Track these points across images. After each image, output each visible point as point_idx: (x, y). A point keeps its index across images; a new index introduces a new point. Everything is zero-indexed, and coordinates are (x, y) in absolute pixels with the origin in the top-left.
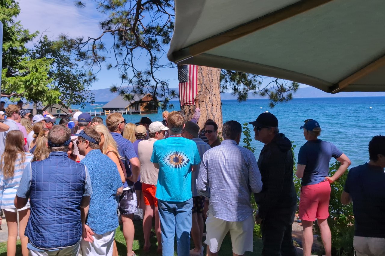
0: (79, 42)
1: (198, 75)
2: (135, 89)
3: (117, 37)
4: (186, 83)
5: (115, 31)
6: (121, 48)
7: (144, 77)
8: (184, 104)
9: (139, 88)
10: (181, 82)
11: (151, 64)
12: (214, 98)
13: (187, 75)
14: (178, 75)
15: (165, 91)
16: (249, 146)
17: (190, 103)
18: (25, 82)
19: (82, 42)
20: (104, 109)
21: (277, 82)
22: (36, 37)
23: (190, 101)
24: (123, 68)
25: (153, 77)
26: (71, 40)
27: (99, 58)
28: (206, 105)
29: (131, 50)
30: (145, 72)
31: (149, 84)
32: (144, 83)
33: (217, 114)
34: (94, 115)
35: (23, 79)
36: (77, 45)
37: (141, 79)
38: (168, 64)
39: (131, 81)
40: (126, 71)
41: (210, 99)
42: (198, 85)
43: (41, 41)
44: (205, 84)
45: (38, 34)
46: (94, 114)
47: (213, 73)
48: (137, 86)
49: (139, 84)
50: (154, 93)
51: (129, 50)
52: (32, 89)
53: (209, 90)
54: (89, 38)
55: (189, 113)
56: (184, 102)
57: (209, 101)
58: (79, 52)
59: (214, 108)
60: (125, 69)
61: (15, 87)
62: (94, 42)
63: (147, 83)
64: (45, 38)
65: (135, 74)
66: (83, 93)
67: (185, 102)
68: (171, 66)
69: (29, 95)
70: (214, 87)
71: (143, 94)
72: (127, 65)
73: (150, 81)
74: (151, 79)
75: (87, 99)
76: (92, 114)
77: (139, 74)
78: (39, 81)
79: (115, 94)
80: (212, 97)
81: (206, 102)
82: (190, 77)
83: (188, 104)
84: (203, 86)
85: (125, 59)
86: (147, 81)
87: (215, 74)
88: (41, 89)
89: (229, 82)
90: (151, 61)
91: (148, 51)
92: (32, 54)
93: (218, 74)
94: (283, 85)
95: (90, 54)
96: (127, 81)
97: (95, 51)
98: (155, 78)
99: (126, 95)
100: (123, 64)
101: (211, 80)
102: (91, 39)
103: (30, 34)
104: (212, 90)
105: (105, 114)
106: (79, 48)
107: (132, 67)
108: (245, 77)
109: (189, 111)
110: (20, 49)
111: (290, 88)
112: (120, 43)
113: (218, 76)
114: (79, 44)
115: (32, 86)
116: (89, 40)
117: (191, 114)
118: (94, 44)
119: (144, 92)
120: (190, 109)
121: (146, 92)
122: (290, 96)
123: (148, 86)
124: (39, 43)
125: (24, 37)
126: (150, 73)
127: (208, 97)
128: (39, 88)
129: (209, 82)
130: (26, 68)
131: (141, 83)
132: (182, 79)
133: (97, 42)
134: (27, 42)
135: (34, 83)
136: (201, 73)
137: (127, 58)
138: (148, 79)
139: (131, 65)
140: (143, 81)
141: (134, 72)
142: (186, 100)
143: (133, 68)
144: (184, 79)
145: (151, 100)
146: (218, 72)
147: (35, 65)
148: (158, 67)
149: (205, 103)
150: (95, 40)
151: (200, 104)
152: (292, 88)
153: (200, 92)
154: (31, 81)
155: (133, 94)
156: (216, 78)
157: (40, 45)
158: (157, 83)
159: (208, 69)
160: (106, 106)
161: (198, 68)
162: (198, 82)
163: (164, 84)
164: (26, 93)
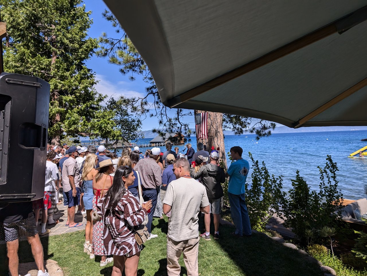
0: (133, 101)
1: (208, 120)
2: (167, 130)
3: (156, 97)
4: (199, 125)
5: (155, 93)
6: (159, 104)
7: (173, 121)
9: (170, 128)
10: (197, 124)
11: (178, 114)
12: (219, 134)
13: (200, 119)
14: (195, 119)
19: (135, 100)
20: (151, 143)
21: (261, 123)
22: (105, 98)
23: (203, 136)
24: (160, 116)
25: (179, 122)
26: (128, 99)
27: (146, 110)
28: (214, 139)
30: (174, 118)
33: (221, 145)
34: (145, 147)
38: (189, 113)
39: (165, 125)
40: (162, 118)
42: (208, 126)
47: (217, 118)
48: (169, 127)
49: (170, 126)
50: (179, 131)
52: (103, 130)
53: (215, 129)
57: (215, 136)
58: (133, 106)
59: (219, 140)
62: (142, 100)
63: (175, 125)
64: (113, 99)
65: (168, 120)
66: (137, 133)
67: (200, 137)
68: (191, 114)
69: (102, 134)
70: (219, 127)
71: (172, 132)
72: (162, 114)
73: (177, 124)
74: (178, 122)
75: (139, 136)
77: (170, 120)
78: (107, 125)
79: (156, 133)
80: (217, 134)
83: (202, 138)
84: (211, 126)
85: (162, 110)
86: (175, 124)
87: (219, 118)
89: (229, 123)
90: (178, 112)
93: (221, 118)
94: (265, 125)
95: (139, 108)
97: (143, 106)
98: (180, 122)
99: (161, 133)
100: (160, 114)
101: (216, 122)
102: (140, 98)
103: (103, 96)
104: (217, 129)
105: (152, 145)
106: (133, 104)
108: (240, 120)
112: (159, 101)
113: (221, 119)
114: (133, 102)
115: (103, 128)
116: (139, 99)
121: (174, 131)
122: (270, 132)
123: (175, 127)
124: (109, 102)
125: (99, 99)
126: (177, 119)
127: (214, 133)
128: (108, 129)
129: (215, 124)
131: (172, 125)
133: (144, 101)
134: (101, 102)
136: (210, 118)
137: (163, 110)
138: (176, 123)
141: (167, 118)
143: (166, 116)
144: (199, 122)
145: (177, 136)
146: (221, 117)
148: (182, 115)
149: (212, 138)
151: (209, 138)
152: (271, 126)
153: (209, 130)
156: (219, 121)
157: (110, 103)
158: (182, 125)
159: (215, 115)
160: (152, 141)
161: (208, 115)
162: (208, 124)
163: (186, 126)
164: (100, 134)
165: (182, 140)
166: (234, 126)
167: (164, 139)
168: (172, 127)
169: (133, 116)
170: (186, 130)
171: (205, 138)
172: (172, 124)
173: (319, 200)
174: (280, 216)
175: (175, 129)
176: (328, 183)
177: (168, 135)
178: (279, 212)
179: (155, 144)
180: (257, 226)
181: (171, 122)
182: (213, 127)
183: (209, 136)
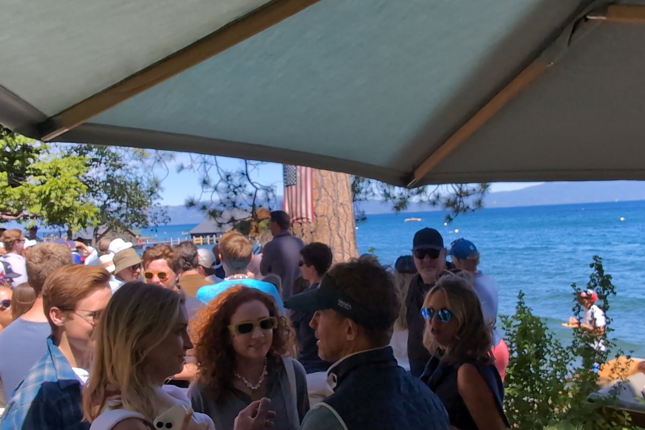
1: (313, 173)
2: (223, 200)
4: (294, 186)
7: (236, 181)
9: (229, 197)
10: (287, 186)
12: (341, 210)
13: (296, 174)
15: (270, 201)
17: (302, 219)
18: (40, 194)
23: (302, 216)
24: (202, 169)
25: (249, 180)
28: (329, 222)
30: (237, 172)
31: (244, 190)
32: (236, 190)
33: (347, 236)
37: (233, 185)
39: (216, 189)
40: (207, 173)
41: (335, 212)
42: (314, 189)
44: (326, 187)
48: (226, 195)
49: (228, 192)
50: (251, 203)
52: (53, 204)
53: (332, 197)
55: (301, 234)
57: (333, 214)
59: (342, 225)
60: (205, 170)
61: (24, 202)
63: (241, 189)
65: (222, 176)
67: (295, 218)
69: (49, 214)
70: (341, 192)
71: (236, 207)
72: (207, 162)
73: (245, 186)
77: (228, 176)
78: (63, 192)
79: (193, 210)
80: (339, 208)
81: (329, 216)
82: (300, 177)
83: (300, 221)
84: (323, 190)
86: (240, 186)
88: (67, 205)
96: (211, 189)
98: (252, 181)
99: (210, 211)
101: (335, 181)
104: (336, 196)
107: (216, 167)
111: (474, 190)
115: (52, 201)
117: (304, 236)
119: (237, 204)
120: (303, 229)
121: (241, 204)
122: (479, 203)
123: (243, 194)
126: (245, 174)
127: (331, 208)
128: (64, 203)
129: (332, 185)
131: (233, 190)
132: (289, 181)
135: (53, 195)
138: (242, 185)
139: (214, 163)
141: (219, 173)
142: (296, 214)
144: (292, 181)
145: (249, 217)
149: (326, 219)
151: (318, 219)
153: (317, 200)
154: (47, 193)
155: (222, 208)
158: (257, 189)
160: (195, 230)
162: (314, 184)
163: (268, 191)
164: (45, 213)
167: (220, 225)
168: (235, 193)
170: (269, 199)
171: (307, 220)
172: (232, 187)
173: (567, 363)
175: (242, 197)
176: (591, 322)
177: (227, 215)
181: (229, 182)
182: (326, 193)
183: (316, 216)
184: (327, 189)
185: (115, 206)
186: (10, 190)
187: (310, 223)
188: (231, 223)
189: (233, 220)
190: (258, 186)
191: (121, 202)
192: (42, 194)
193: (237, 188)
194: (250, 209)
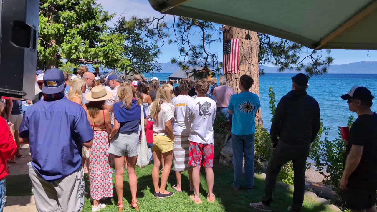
0: (146, 21)
1: (240, 48)
2: (190, 60)
4: (229, 55)
6: (181, 27)
7: (198, 51)
8: (227, 72)
9: (193, 59)
10: (225, 54)
11: (203, 40)
12: (252, 68)
13: (230, 48)
14: (223, 48)
15: (214, 62)
16: (274, 107)
17: (232, 72)
18: (104, 52)
19: (149, 21)
20: (170, 78)
22: (113, 17)
23: (232, 70)
24: (181, 43)
25: (204, 50)
26: (140, 20)
27: (163, 34)
29: (188, 28)
30: (198, 46)
31: (201, 56)
32: (197, 55)
35: (102, 49)
36: (145, 24)
37: (196, 53)
38: (217, 39)
39: (187, 54)
42: (239, 56)
43: (119, 21)
45: (114, 15)
46: (162, 82)
47: (252, 46)
48: (192, 57)
49: (193, 56)
50: (205, 63)
51: (186, 28)
52: (109, 57)
53: (248, 61)
54: (154, 18)
55: (230, 80)
56: (227, 70)
57: (248, 70)
60: (182, 44)
61: (96, 56)
62: (158, 21)
63: (200, 55)
64: (123, 19)
65: (191, 48)
66: (152, 63)
68: (220, 41)
69: (107, 62)
70: (253, 58)
72: (184, 40)
73: (202, 53)
76: (161, 82)
77: (194, 48)
78: (114, 51)
79: (175, 64)
80: (251, 67)
81: (246, 70)
82: (233, 50)
83: (230, 73)
84: (244, 57)
85: (183, 35)
86: (200, 53)
87: (255, 47)
88: (116, 58)
89: (270, 55)
90: (203, 37)
91: (201, 29)
92: (112, 31)
93: (257, 47)
94: (317, 59)
95: (155, 31)
96: (184, 54)
97: (159, 29)
98: (206, 51)
99: (183, 66)
100: (181, 40)
101: (250, 53)
102: (155, 19)
103: (109, 15)
104: (251, 61)
106: (146, 26)
109: (231, 78)
110: (101, 27)
111: (324, 62)
112: (180, 23)
115: (109, 55)
118: (158, 22)
119: (197, 63)
122: (325, 69)
123: (200, 57)
125: (104, 18)
126: (203, 47)
127: (247, 67)
128: (114, 57)
130: (105, 41)
132: (227, 51)
133: (160, 21)
134: (107, 22)
135: (110, 52)
136: (243, 46)
137: (184, 35)
138: (201, 52)
139: (187, 41)
140: (197, 53)
141: (189, 46)
142: (229, 69)
143: (189, 43)
145: (203, 70)
146: (257, 46)
147: (111, 39)
148: (209, 42)
149: (244, 72)
150: (159, 19)
151: (240, 72)
153: (240, 62)
154: (107, 51)
155: (188, 65)
156: (255, 51)
157: (119, 24)
159: (249, 43)
160: (171, 76)
161: (240, 42)
162: (239, 54)
163: (214, 57)
164: (104, 61)
165: (209, 75)
166: (276, 59)
168: (197, 57)
169: (148, 42)
170: (214, 61)
171: (234, 72)
172: (195, 54)
174: (320, 170)
175: (200, 60)
177: (191, 68)
178: (320, 166)
179: (174, 80)
180: (289, 180)
181: (194, 51)
182: (245, 59)
183: (239, 70)
184: (246, 57)
185: (135, 60)
186: (89, 50)
187: (236, 74)
188: (193, 73)
189: (194, 70)
190: (209, 54)
191: (138, 58)
192: (105, 51)
193: (198, 54)
194: (204, 66)
